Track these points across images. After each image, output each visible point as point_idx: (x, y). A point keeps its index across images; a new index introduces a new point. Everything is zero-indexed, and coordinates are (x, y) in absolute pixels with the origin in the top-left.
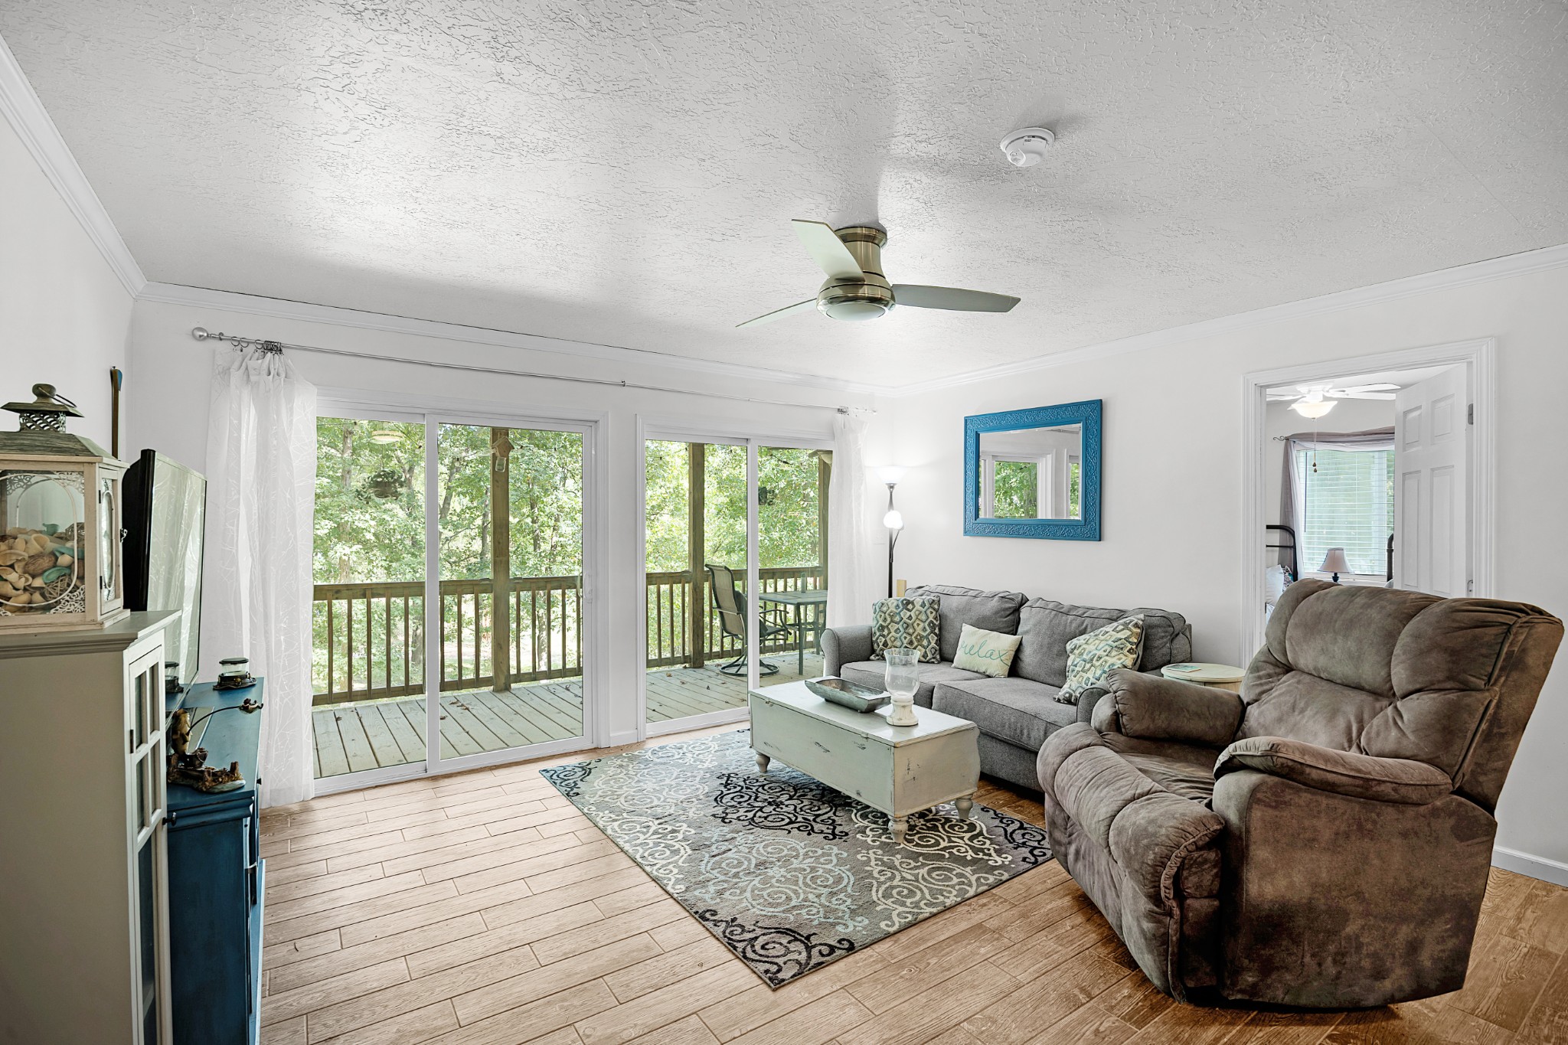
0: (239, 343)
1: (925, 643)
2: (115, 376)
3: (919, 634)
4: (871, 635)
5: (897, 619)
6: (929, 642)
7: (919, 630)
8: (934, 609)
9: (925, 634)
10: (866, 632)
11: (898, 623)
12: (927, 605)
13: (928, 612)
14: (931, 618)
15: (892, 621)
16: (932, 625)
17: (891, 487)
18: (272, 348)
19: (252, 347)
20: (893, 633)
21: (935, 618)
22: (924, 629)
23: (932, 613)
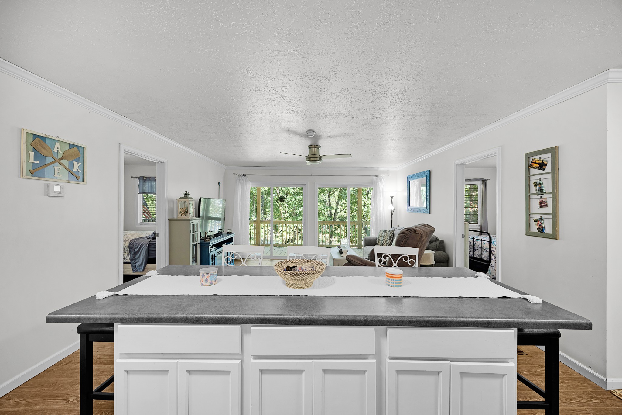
0: (239, 175)
1: (387, 242)
2: (219, 184)
3: (386, 240)
4: (376, 239)
5: (382, 235)
6: (388, 242)
7: (386, 238)
8: (392, 233)
9: (387, 240)
10: (375, 239)
11: (382, 236)
12: (390, 232)
13: (390, 234)
14: (390, 235)
15: (381, 236)
16: (390, 238)
17: (392, 197)
18: (244, 175)
19: (241, 176)
20: (381, 239)
21: (392, 236)
22: (388, 239)
23: (391, 234)
